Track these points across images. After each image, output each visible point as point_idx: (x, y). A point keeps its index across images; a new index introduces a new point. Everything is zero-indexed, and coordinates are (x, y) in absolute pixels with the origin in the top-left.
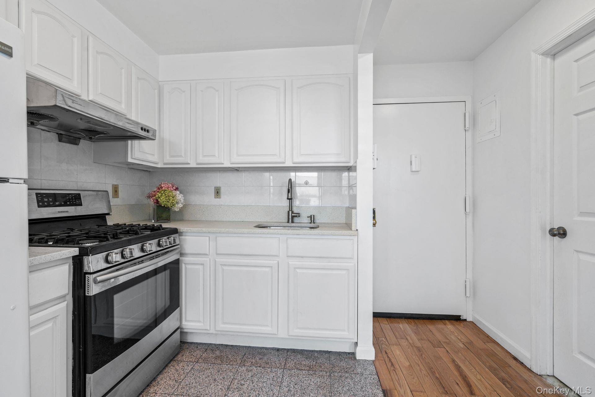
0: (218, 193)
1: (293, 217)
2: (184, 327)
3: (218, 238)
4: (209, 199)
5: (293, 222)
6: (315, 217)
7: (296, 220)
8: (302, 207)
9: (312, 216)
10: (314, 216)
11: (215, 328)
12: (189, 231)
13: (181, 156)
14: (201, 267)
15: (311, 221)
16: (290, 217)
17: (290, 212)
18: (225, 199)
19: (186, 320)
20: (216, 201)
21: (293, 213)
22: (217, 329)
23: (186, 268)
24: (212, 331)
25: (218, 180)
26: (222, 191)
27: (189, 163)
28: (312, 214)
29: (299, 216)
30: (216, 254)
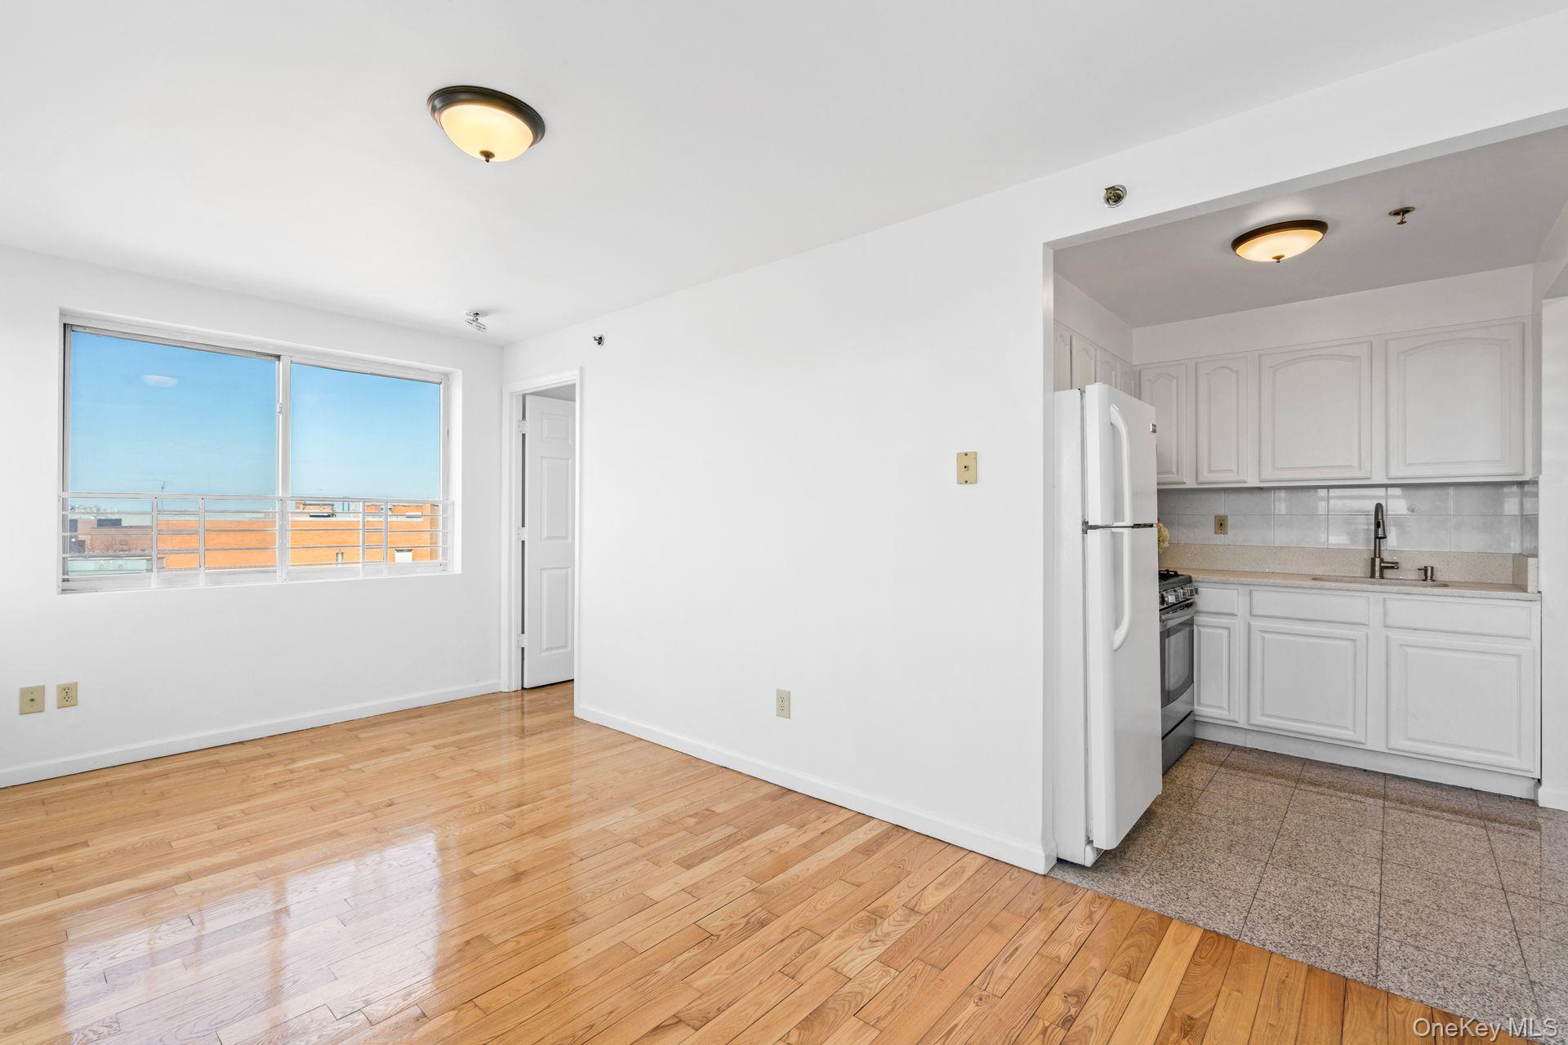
0: (1221, 525)
1: (1382, 569)
2: (1197, 713)
3: (1254, 593)
4: (1206, 534)
5: (1382, 577)
6: (1434, 570)
7: (1388, 573)
8: (1402, 551)
9: (1429, 569)
10: (1432, 568)
11: (1248, 720)
12: (1207, 580)
13: (1171, 473)
14: (1225, 632)
15: (1426, 577)
16: (1377, 568)
17: (1378, 560)
18: (1233, 536)
19: (1199, 703)
20: (1220, 539)
21: (1382, 561)
22: (1252, 722)
23: (1199, 632)
24: (1243, 724)
25: (1221, 506)
26: (1230, 521)
27: (1185, 481)
28: (1429, 564)
29: (1398, 568)
30: (1251, 615)
